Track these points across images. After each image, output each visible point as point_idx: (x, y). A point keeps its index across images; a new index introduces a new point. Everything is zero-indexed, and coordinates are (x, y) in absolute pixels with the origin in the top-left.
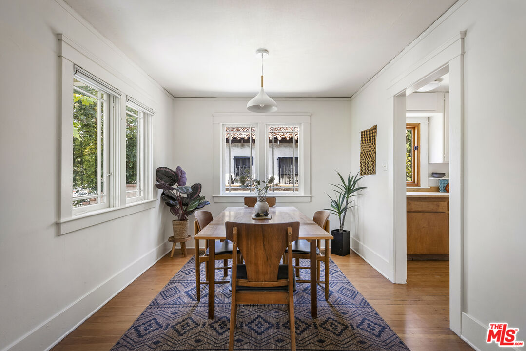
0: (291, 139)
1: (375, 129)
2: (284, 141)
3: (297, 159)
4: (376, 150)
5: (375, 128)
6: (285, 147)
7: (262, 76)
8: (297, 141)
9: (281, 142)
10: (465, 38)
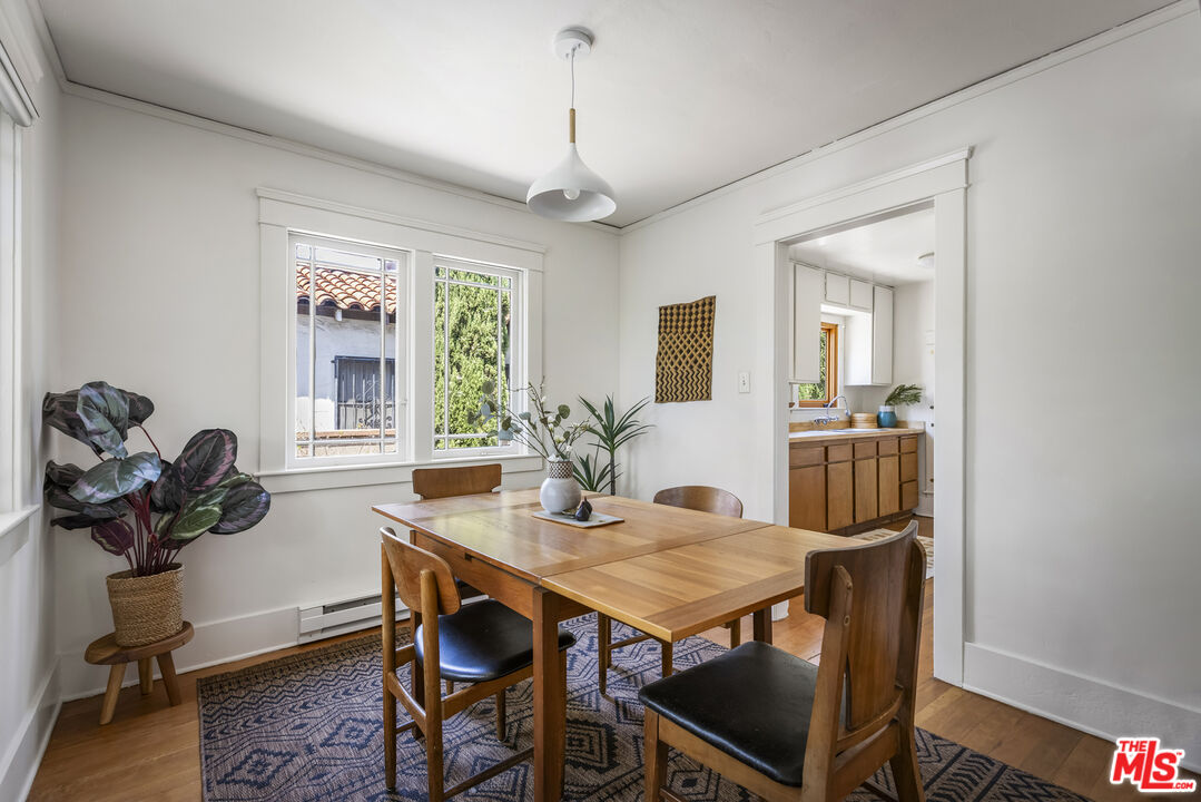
0: (376, 308)
1: (711, 304)
2: (355, 312)
3: (390, 364)
4: (712, 349)
5: (711, 302)
6: (356, 328)
7: (573, 111)
8: (392, 318)
9: (346, 314)
10: (970, 160)
